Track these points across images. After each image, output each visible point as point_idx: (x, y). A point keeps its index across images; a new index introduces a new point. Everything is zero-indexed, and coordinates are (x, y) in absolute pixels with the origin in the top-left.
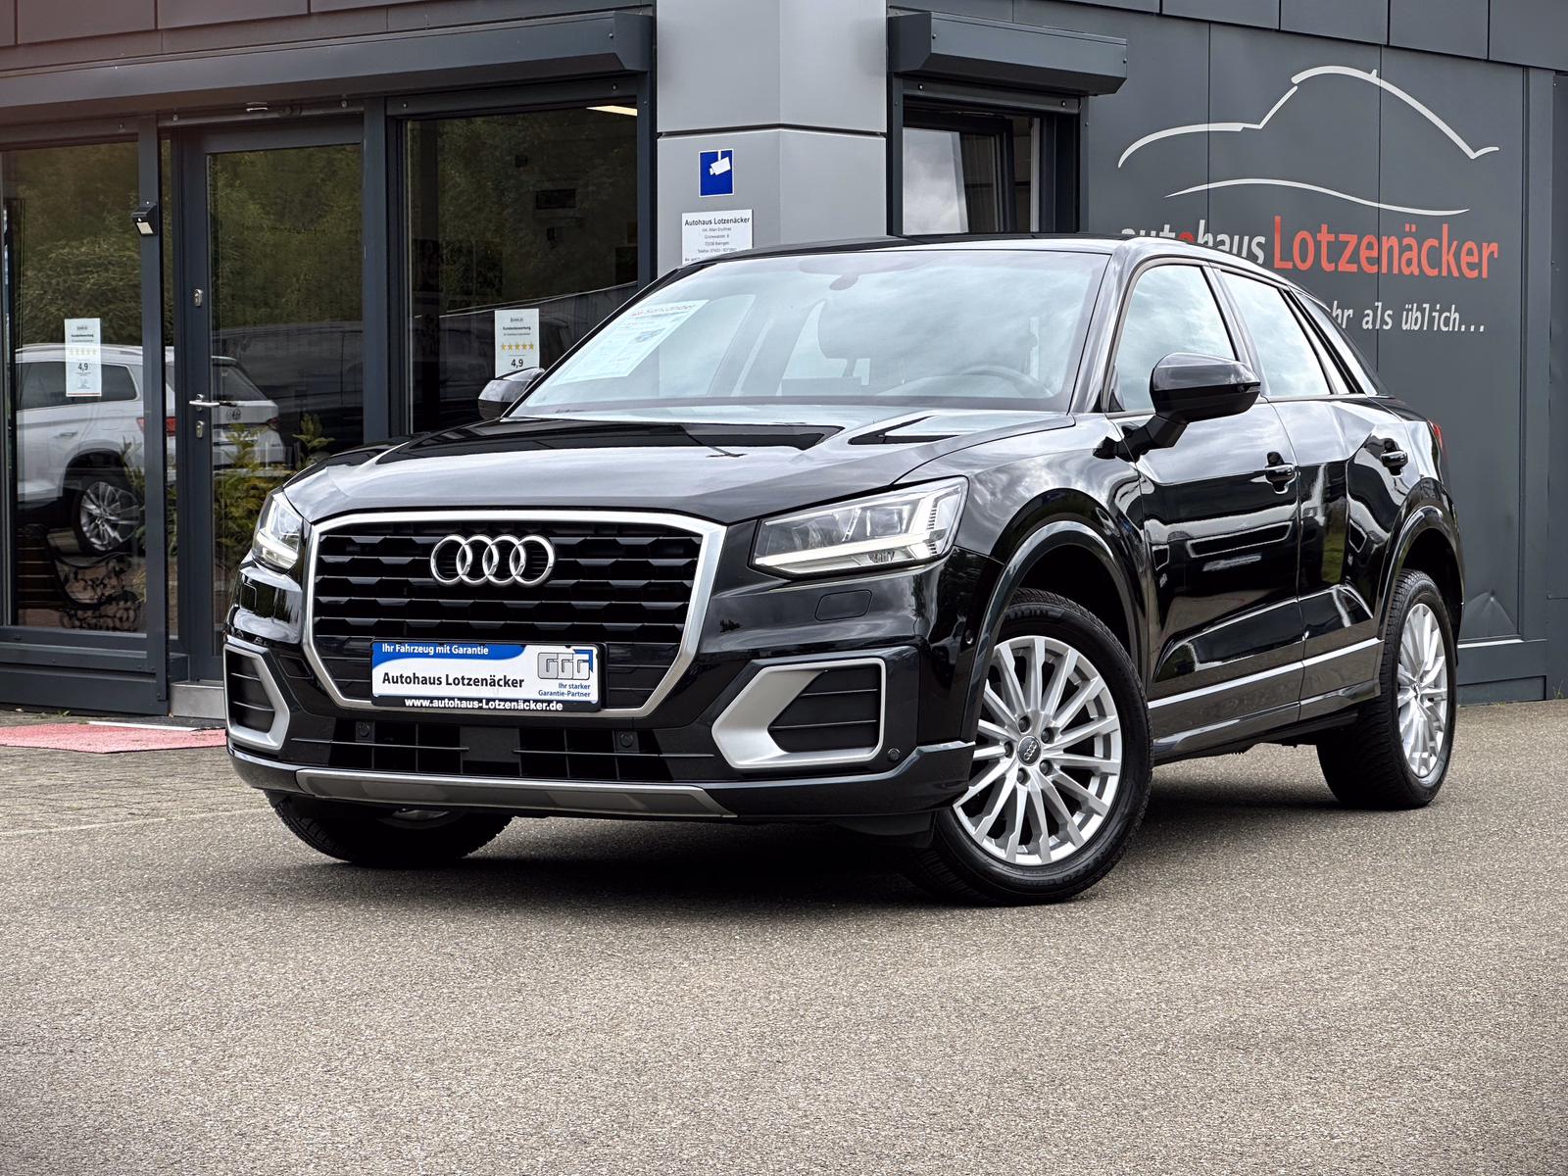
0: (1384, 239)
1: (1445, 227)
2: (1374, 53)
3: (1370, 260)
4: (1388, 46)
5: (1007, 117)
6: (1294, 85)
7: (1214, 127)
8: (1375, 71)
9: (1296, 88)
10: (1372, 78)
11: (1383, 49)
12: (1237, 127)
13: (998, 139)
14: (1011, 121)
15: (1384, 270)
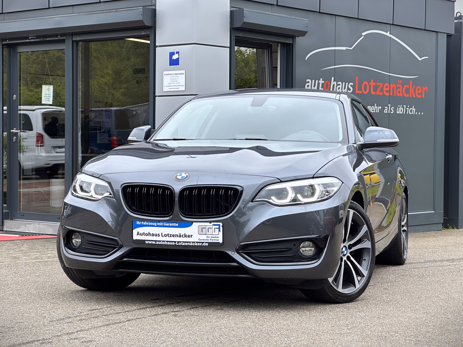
0: (391, 84)
1: (411, 81)
2: (389, 26)
3: (387, 92)
4: (393, 24)
5: (270, 43)
6: (363, 36)
7: (337, 48)
8: (389, 32)
9: (363, 37)
10: (388, 34)
11: (391, 25)
12: (344, 48)
13: (267, 50)
14: (272, 45)
15: (391, 95)
